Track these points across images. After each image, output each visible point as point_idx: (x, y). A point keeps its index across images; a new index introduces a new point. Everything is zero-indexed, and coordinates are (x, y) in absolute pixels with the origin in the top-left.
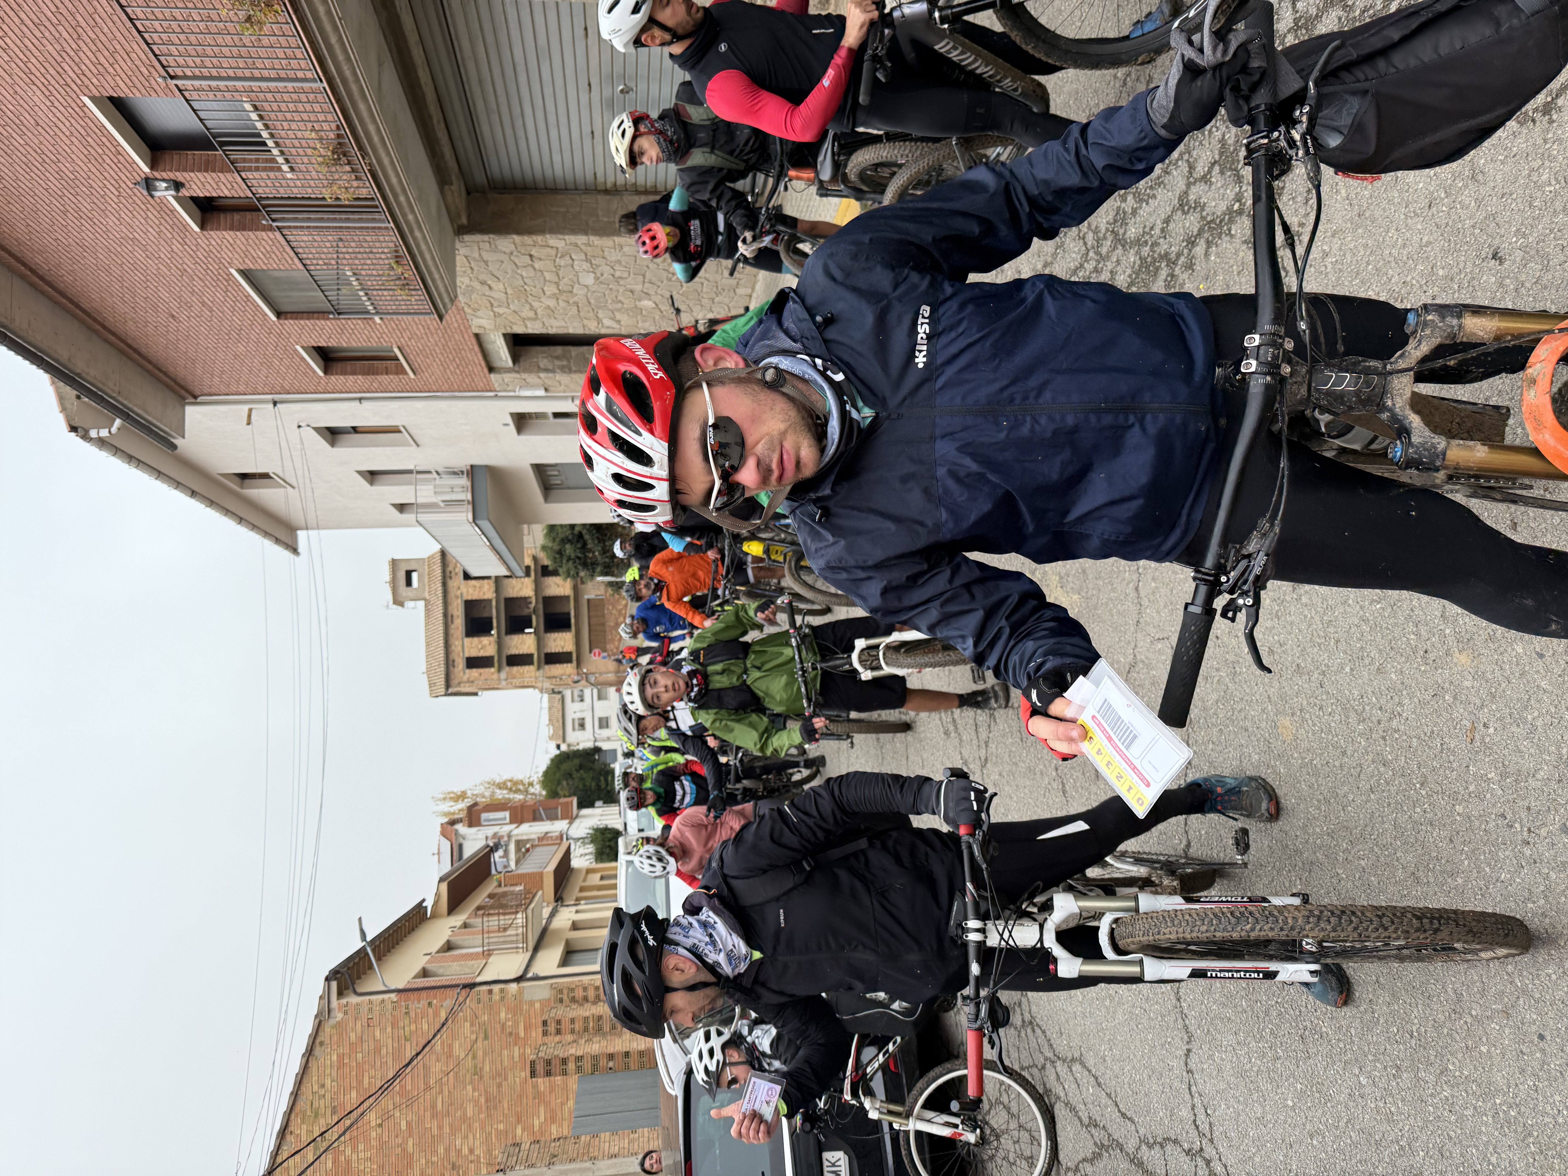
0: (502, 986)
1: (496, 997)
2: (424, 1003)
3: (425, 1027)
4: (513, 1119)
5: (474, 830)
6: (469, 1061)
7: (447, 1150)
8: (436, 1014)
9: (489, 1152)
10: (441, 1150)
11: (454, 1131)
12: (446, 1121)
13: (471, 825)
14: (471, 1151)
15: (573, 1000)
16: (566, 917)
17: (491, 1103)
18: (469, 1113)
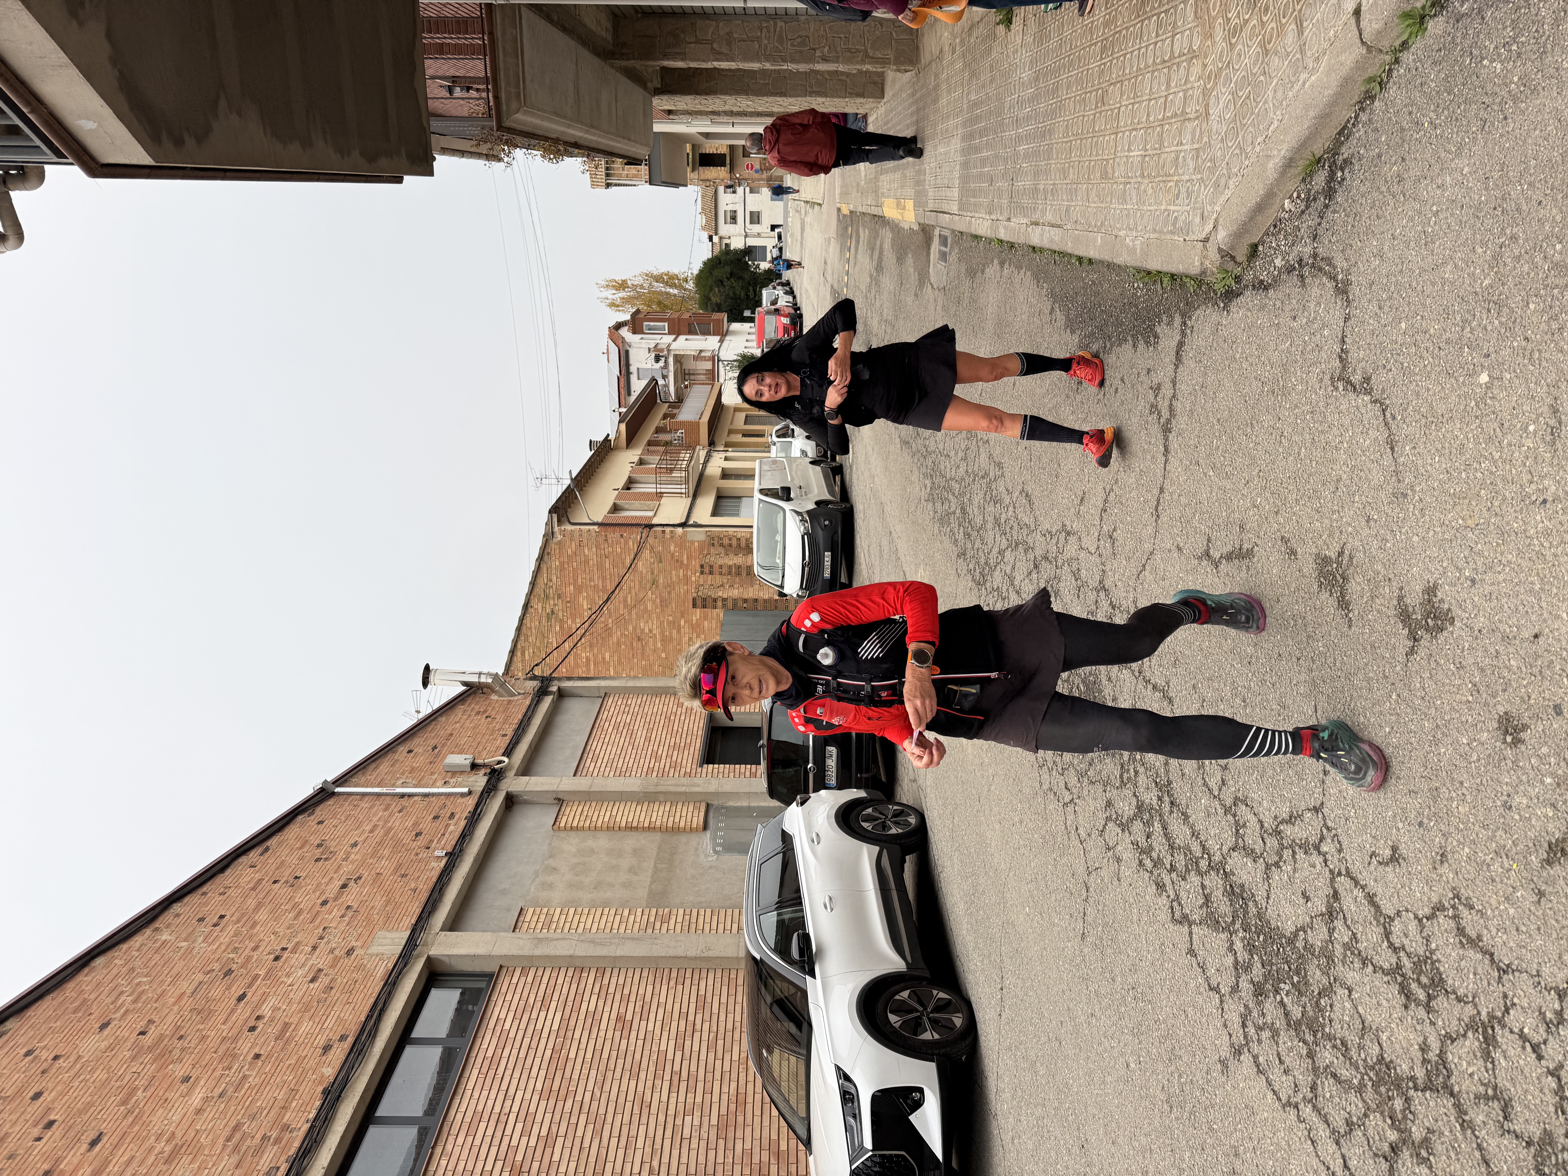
0: (671, 529)
1: (668, 536)
2: (617, 535)
3: (619, 550)
4: (678, 615)
5: (637, 337)
6: (649, 577)
7: (635, 629)
8: (626, 543)
9: (662, 632)
10: (631, 628)
11: (639, 617)
12: (634, 612)
13: (635, 332)
14: (651, 631)
15: (722, 545)
16: (717, 464)
17: (664, 603)
18: (649, 607)
